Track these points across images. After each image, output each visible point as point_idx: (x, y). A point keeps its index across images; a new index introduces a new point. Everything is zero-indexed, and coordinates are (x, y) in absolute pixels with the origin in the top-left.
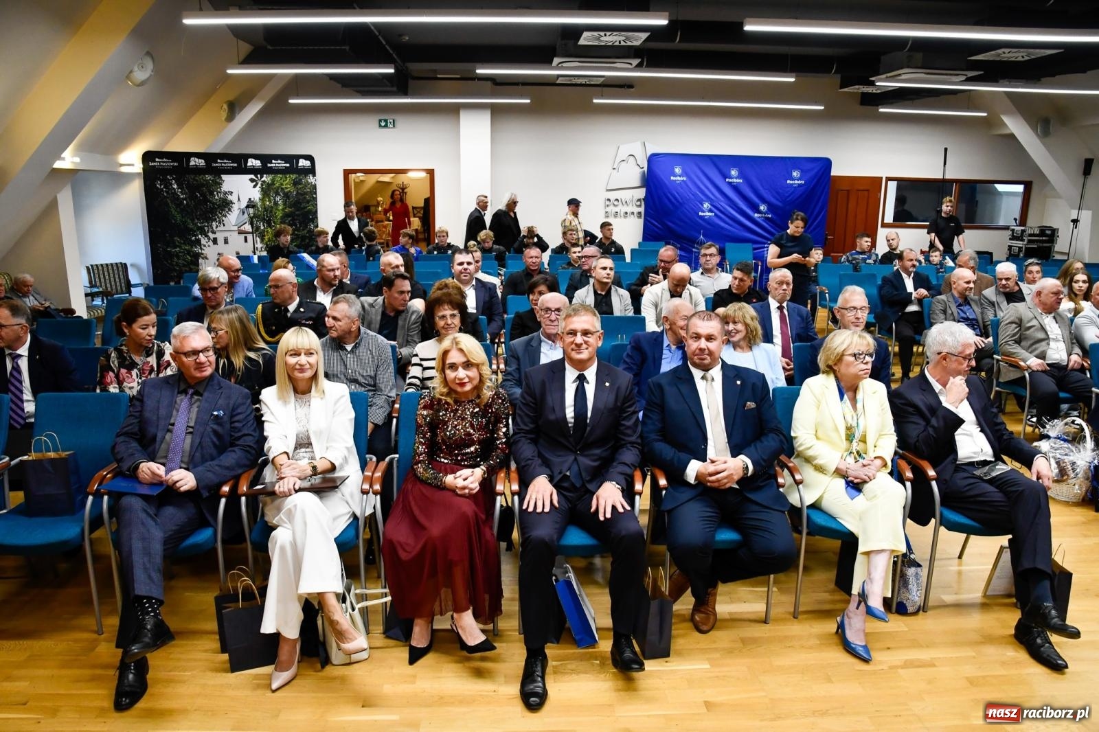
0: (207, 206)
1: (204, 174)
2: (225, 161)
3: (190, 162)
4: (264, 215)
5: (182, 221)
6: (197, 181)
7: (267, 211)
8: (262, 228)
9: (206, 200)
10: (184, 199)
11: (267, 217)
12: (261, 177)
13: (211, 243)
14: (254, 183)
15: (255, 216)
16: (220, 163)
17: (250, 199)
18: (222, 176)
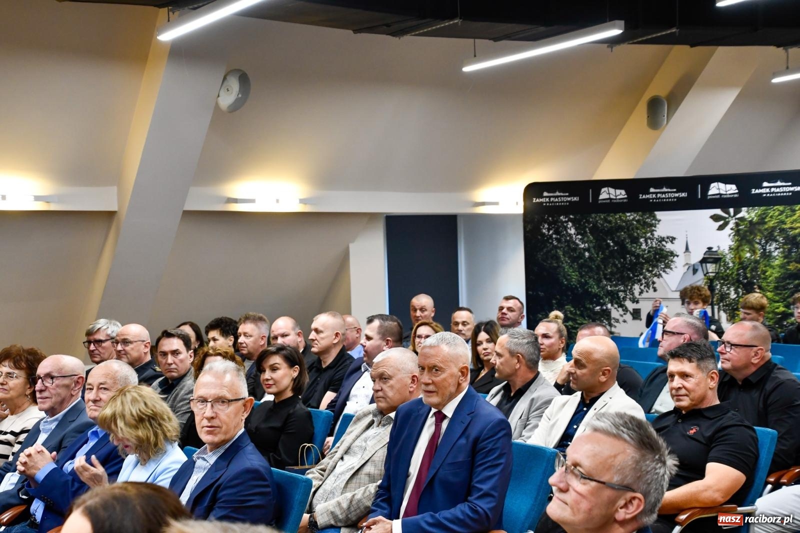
0: (625, 259)
1: (624, 212)
2: (665, 190)
3: (599, 194)
4: (738, 275)
5: (579, 282)
6: (610, 222)
7: (744, 268)
8: (733, 296)
9: (623, 251)
10: (585, 250)
11: (746, 278)
12: (736, 213)
13: (628, 317)
14: (722, 222)
15: (718, 276)
16: (653, 193)
17: (710, 248)
18: (656, 213)
